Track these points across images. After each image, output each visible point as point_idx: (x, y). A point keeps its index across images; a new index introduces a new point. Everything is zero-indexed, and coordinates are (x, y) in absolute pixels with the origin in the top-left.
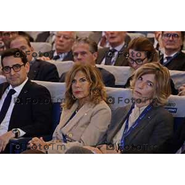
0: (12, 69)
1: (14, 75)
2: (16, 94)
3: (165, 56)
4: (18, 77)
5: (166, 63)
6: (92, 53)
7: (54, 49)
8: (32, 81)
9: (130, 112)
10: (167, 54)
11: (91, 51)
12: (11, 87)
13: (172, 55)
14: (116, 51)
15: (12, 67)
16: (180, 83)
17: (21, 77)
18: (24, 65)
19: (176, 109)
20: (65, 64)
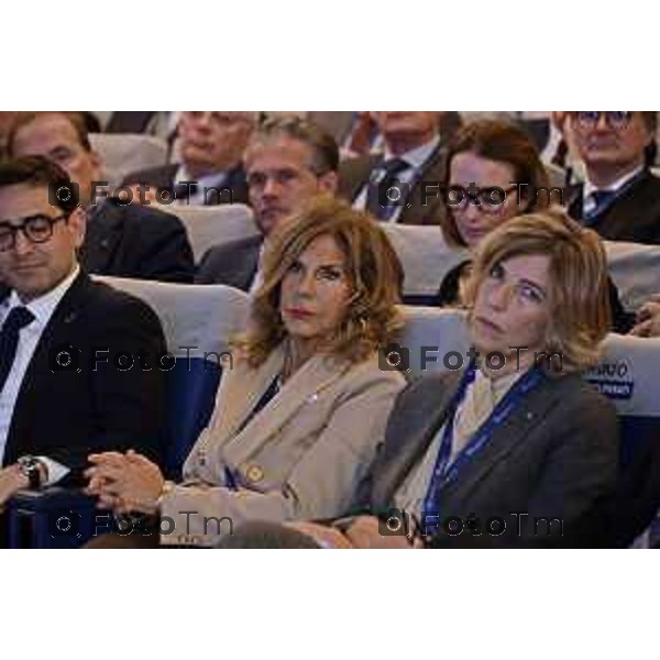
0: (20, 233)
1: (29, 254)
2: (33, 325)
3: (589, 189)
4: (44, 264)
5: (593, 215)
6: (319, 176)
7: (176, 158)
8: (95, 278)
9: (460, 396)
10: (594, 182)
11: (312, 169)
12: (14, 301)
13: (615, 186)
14: (405, 166)
15: (22, 227)
16: (642, 291)
17: (54, 263)
18: (66, 217)
19: (631, 385)
20: (217, 215)
